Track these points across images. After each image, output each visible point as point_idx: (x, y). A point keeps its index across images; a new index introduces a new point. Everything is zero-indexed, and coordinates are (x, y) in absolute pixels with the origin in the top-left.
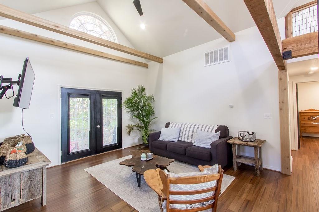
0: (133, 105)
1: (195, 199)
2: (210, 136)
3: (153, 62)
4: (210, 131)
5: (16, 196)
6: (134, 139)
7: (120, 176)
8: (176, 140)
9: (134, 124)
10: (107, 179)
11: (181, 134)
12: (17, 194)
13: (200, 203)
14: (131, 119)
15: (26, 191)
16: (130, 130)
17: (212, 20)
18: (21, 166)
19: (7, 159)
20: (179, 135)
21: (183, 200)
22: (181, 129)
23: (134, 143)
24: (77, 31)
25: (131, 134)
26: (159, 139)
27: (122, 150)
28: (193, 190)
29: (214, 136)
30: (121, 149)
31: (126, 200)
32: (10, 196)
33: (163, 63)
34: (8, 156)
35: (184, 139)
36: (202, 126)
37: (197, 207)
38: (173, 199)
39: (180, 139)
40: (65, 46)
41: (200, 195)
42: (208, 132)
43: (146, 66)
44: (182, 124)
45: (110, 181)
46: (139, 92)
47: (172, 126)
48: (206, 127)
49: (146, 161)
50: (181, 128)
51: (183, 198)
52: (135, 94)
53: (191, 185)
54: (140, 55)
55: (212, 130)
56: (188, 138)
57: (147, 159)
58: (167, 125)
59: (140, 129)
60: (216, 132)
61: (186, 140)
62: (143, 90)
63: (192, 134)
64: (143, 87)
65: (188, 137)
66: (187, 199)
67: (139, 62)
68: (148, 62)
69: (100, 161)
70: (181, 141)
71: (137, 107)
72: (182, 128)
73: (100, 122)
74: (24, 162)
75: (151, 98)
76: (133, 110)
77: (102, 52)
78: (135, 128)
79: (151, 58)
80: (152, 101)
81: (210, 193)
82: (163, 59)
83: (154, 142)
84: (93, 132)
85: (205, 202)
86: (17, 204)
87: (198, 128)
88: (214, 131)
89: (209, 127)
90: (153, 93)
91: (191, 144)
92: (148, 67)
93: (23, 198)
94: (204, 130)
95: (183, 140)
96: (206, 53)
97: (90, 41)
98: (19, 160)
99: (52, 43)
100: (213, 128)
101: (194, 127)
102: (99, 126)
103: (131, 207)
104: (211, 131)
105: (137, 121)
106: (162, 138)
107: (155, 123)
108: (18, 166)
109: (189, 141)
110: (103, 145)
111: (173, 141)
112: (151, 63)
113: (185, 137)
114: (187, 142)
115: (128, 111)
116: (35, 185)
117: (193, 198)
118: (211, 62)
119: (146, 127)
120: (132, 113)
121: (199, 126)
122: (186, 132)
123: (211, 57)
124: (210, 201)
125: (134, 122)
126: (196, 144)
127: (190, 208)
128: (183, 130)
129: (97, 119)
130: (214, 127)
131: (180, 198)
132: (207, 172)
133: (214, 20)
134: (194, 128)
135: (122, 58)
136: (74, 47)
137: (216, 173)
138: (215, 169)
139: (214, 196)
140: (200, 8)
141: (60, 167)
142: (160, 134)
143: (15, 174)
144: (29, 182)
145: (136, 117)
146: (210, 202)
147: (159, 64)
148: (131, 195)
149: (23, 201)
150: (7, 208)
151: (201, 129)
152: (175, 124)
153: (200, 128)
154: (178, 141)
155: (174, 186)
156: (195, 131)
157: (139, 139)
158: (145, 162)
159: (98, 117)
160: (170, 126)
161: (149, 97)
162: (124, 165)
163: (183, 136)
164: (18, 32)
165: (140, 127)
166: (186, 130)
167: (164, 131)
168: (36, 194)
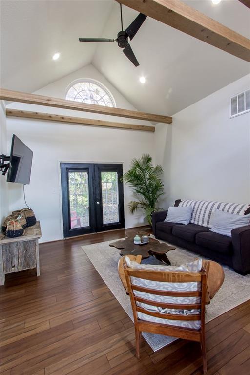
0: (136, 178)
1: (169, 302)
2: (235, 220)
3: (160, 124)
4: (236, 212)
5: (15, 263)
6: (138, 218)
7: (113, 258)
8: (186, 223)
9: (137, 201)
10: (99, 260)
11: (194, 215)
12: (16, 262)
13: (177, 310)
14: (135, 195)
15: (23, 260)
16: (134, 208)
17: (228, 44)
18: (17, 236)
19: (7, 230)
20: (192, 216)
21: (151, 300)
22: (194, 209)
23: (138, 224)
24: (74, 101)
25: (135, 212)
26: (165, 220)
27: (125, 230)
28: (162, 289)
29: (240, 220)
30: (123, 229)
31: (109, 286)
32: (10, 262)
33: (173, 121)
34: (8, 227)
35: (198, 222)
36: (225, 206)
37: (174, 313)
38: (139, 296)
39: (192, 221)
40: (62, 120)
41: (175, 298)
42: (233, 213)
43: (152, 130)
44: (196, 202)
45: (101, 262)
46: (144, 162)
47: (183, 204)
48: (230, 207)
49: (139, 244)
50: (194, 207)
51: (151, 297)
52: (138, 165)
53: (158, 282)
54: (140, 117)
55: (240, 211)
56: (203, 221)
57: (142, 242)
58: (177, 203)
59: (145, 207)
60: (245, 214)
61: (200, 224)
62: (149, 159)
63: (209, 216)
64: (149, 156)
65: (203, 219)
66: (157, 299)
67: (143, 126)
68: (154, 124)
69: (101, 240)
70: (194, 224)
71: (142, 180)
72: (196, 208)
73: (99, 198)
74: (19, 233)
75: (159, 169)
76: (136, 185)
77: (99, 121)
78: (139, 205)
79: (156, 119)
80: (160, 173)
81: (191, 298)
82: (172, 118)
83: (158, 223)
84: (93, 209)
85: (185, 310)
86: (17, 271)
87: (218, 208)
88: (242, 212)
89: (236, 207)
90: (161, 163)
91: (206, 229)
92: (154, 131)
93: (21, 266)
94: (228, 211)
95: (196, 223)
96: (232, 97)
97: (82, 110)
98: (16, 231)
99: (51, 119)
100: (241, 208)
101: (213, 206)
102: (98, 203)
103: (112, 295)
104: (238, 213)
105: (142, 198)
106: (169, 219)
107: (164, 200)
108: (15, 237)
109: (205, 225)
110: (104, 223)
111: (181, 224)
112: (159, 125)
113: (198, 220)
114: (202, 226)
115: (130, 185)
116: (30, 256)
117: (166, 300)
118: (241, 109)
119: (152, 204)
120: (135, 188)
121: (219, 205)
122: (200, 212)
123: (241, 103)
124: (192, 311)
125: (138, 198)
126: (213, 230)
127: (164, 312)
128: (197, 209)
129: (96, 195)
130: (243, 207)
131: (146, 296)
132: (183, 268)
133: (232, 42)
134: (212, 208)
135: (121, 124)
136: (71, 119)
137: (196, 272)
138: (197, 266)
139: (199, 305)
140: (204, 30)
141: (63, 242)
142: (167, 213)
143: (13, 243)
144: (25, 252)
145: (139, 192)
146: (194, 312)
147: (167, 125)
148: (117, 281)
149: (21, 269)
150: (9, 273)
151: (223, 210)
152: (187, 202)
153: (221, 208)
154: (190, 223)
155: (136, 279)
156: (213, 211)
157: (144, 219)
158: (138, 246)
159: (98, 192)
160: (180, 204)
161: (156, 168)
162: (113, 246)
163: (197, 218)
164: (22, 112)
165: (145, 204)
166: (201, 210)
167: (172, 210)
168: (31, 264)
